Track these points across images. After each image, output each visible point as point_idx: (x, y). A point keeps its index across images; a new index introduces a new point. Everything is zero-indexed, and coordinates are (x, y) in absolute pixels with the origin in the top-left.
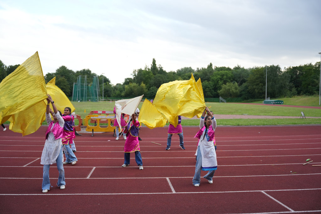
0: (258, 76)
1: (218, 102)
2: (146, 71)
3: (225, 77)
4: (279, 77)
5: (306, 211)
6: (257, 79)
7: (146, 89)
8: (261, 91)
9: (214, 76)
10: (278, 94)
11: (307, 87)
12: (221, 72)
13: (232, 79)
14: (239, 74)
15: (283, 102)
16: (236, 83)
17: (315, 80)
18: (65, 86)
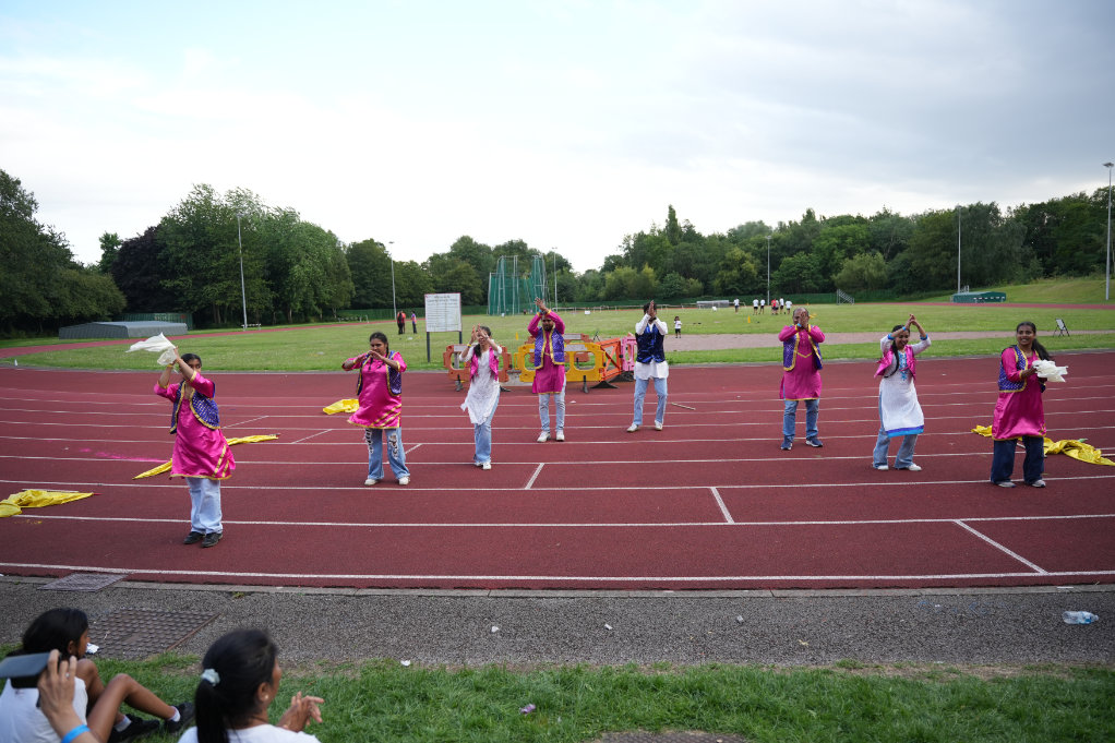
0: (938, 233)
1: (834, 302)
2: (655, 238)
3: (850, 240)
4: (995, 234)
5: (1077, 573)
6: (934, 241)
7: (656, 279)
8: (945, 272)
9: (820, 239)
10: (991, 276)
11: (1071, 255)
12: (839, 227)
13: (868, 245)
14: (886, 232)
15: (1004, 295)
16: (880, 255)
17: (1095, 236)
18: (471, 281)
